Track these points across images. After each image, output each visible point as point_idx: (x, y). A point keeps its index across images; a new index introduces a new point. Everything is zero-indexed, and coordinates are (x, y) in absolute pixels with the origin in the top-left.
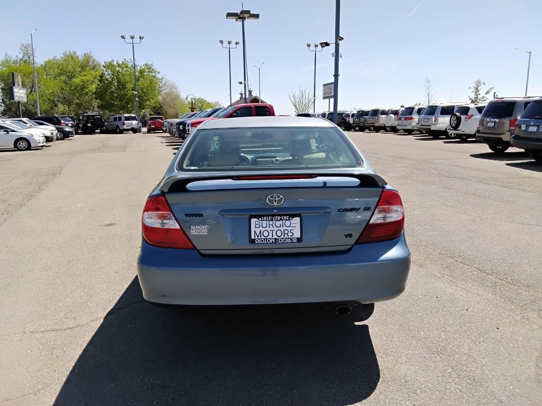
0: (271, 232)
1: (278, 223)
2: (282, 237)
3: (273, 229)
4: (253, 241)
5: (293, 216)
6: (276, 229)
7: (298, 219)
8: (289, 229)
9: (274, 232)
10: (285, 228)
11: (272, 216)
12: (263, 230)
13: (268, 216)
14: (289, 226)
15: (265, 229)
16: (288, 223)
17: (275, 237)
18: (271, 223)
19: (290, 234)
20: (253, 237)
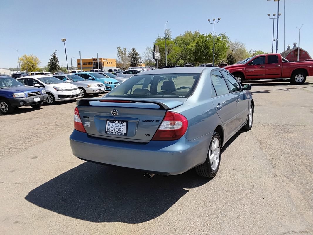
0: (114, 129)
1: (118, 125)
2: (118, 132)
3: (115, 127)
4: (106, 132)
5: (123, 122)
6: (116, 127)
7: (125, 124)
8: (122, 128)
9: (115, 129)
10: (120, 127)
11: (115, 121)
12: (111, 127)
13: (114, 120)
14: (122, 127)
15: (112, 127)
16: (121, 125)
17: (116, 131)
18: (115, 124)
19: (122, 131)
20: (107, 131)
